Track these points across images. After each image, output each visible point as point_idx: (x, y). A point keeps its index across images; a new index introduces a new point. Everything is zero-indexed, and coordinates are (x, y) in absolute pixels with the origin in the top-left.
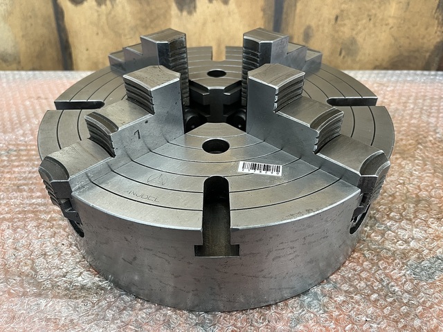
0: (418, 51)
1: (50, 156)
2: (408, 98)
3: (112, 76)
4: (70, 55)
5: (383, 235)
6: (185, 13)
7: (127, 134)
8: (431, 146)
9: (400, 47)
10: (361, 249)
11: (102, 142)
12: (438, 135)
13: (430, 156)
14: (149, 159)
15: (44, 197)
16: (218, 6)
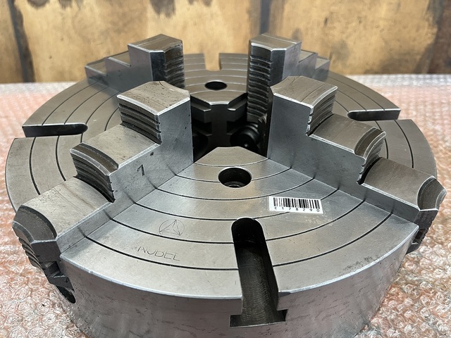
0: (408, 53)
1: (25, 204)
2: (408, 104)
3: (92, 91)
4: (31, 64)
5: (417, 263)
6: (162, 16)
7: (129, 171)
8: (443, 156)
9: (391, 50)
10: (397, 283)
11: (95, 182)
12: (447, 144)
13: (444, 167)
14: (155, 200)
15: (14, 243)
16: (198, 7)
